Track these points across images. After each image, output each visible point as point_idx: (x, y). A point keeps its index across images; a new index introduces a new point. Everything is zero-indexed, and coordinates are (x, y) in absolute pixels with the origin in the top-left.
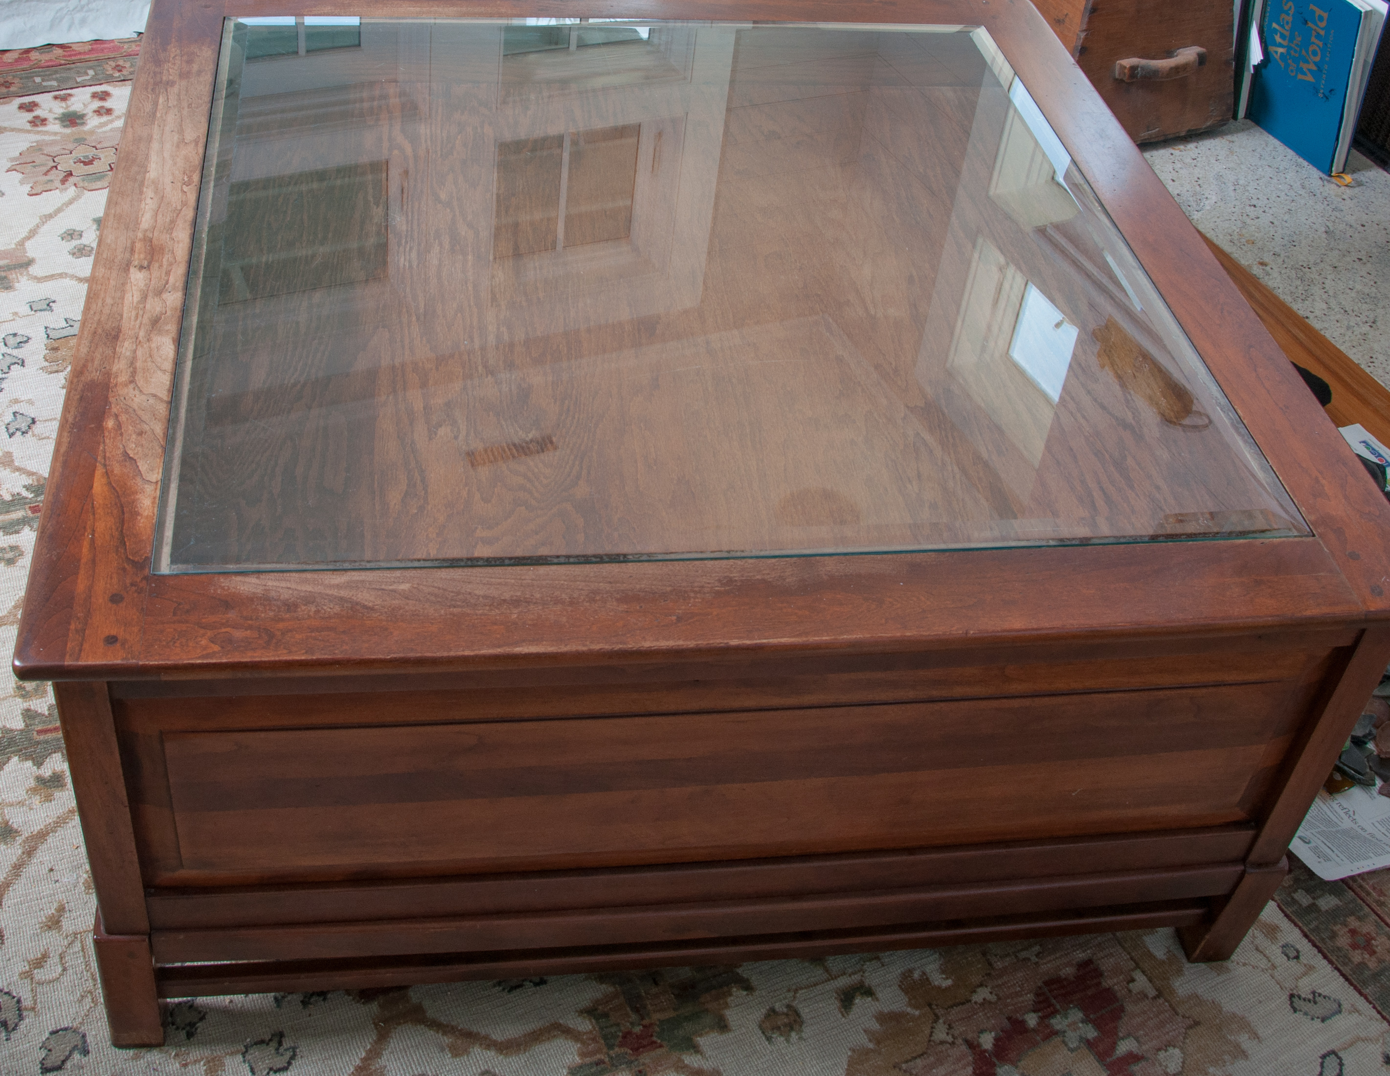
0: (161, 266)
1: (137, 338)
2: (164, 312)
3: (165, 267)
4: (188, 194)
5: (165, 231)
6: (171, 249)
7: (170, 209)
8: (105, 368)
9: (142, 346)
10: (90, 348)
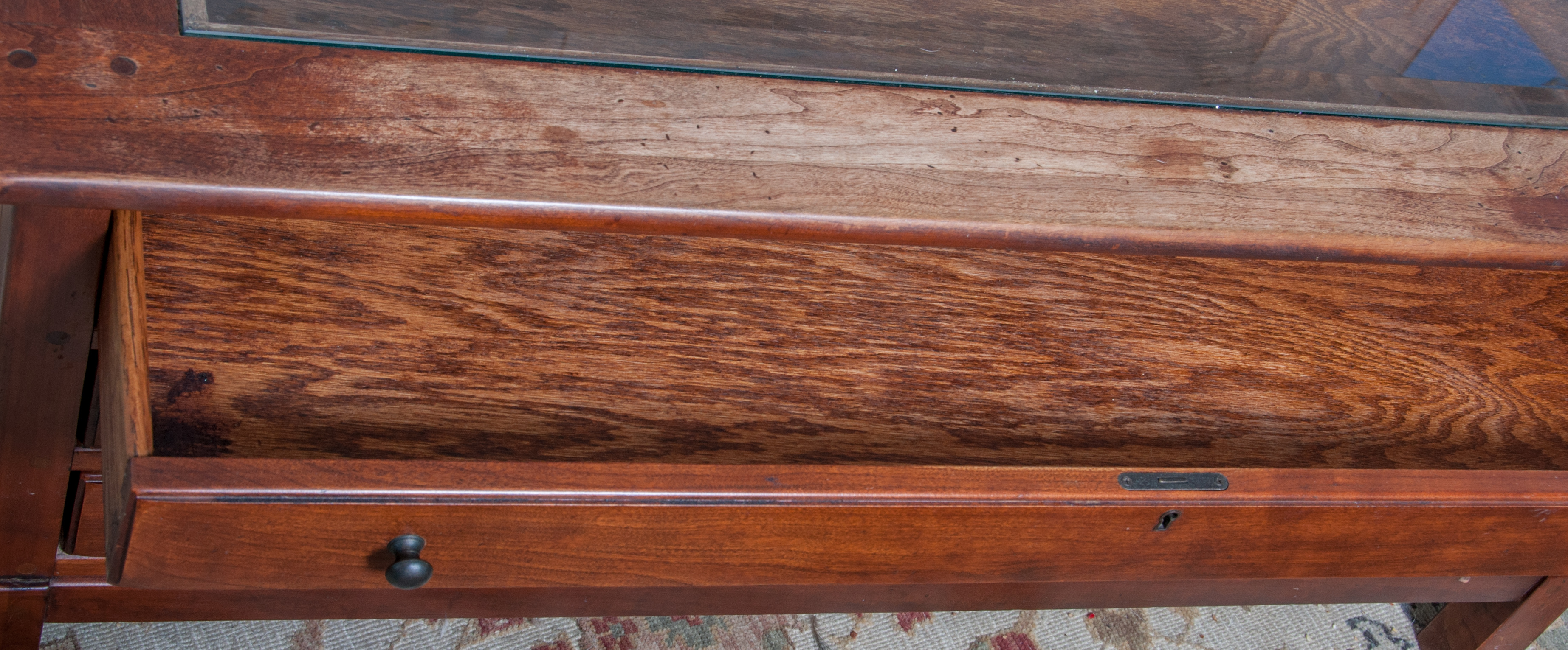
0: (1209, 143)
1: (1398, 169)
2: (1321, 137)
3: (1209, 138)
4: (983, 108)
5: (1112, 139)
6: (1158, 130)
7: (1043, 133)
8: (1480, 204)
9: (1412, 163)
10: (1447, 225)
